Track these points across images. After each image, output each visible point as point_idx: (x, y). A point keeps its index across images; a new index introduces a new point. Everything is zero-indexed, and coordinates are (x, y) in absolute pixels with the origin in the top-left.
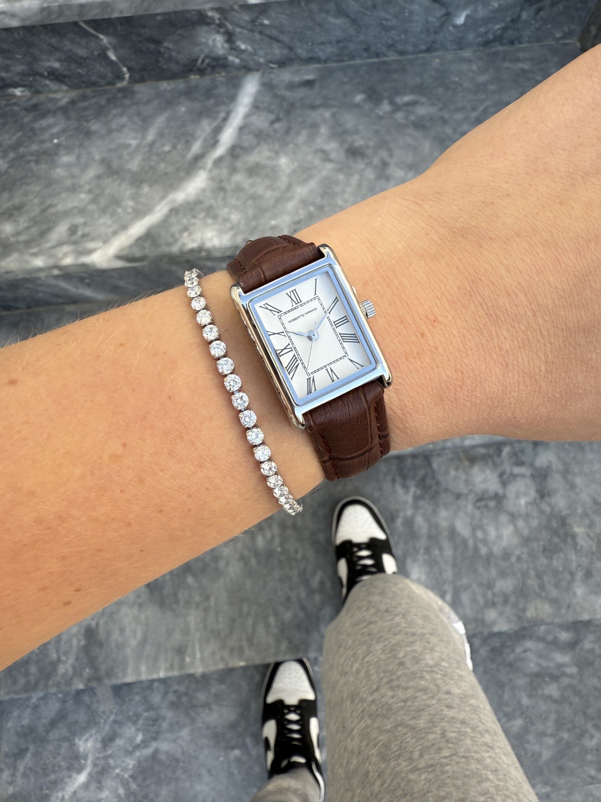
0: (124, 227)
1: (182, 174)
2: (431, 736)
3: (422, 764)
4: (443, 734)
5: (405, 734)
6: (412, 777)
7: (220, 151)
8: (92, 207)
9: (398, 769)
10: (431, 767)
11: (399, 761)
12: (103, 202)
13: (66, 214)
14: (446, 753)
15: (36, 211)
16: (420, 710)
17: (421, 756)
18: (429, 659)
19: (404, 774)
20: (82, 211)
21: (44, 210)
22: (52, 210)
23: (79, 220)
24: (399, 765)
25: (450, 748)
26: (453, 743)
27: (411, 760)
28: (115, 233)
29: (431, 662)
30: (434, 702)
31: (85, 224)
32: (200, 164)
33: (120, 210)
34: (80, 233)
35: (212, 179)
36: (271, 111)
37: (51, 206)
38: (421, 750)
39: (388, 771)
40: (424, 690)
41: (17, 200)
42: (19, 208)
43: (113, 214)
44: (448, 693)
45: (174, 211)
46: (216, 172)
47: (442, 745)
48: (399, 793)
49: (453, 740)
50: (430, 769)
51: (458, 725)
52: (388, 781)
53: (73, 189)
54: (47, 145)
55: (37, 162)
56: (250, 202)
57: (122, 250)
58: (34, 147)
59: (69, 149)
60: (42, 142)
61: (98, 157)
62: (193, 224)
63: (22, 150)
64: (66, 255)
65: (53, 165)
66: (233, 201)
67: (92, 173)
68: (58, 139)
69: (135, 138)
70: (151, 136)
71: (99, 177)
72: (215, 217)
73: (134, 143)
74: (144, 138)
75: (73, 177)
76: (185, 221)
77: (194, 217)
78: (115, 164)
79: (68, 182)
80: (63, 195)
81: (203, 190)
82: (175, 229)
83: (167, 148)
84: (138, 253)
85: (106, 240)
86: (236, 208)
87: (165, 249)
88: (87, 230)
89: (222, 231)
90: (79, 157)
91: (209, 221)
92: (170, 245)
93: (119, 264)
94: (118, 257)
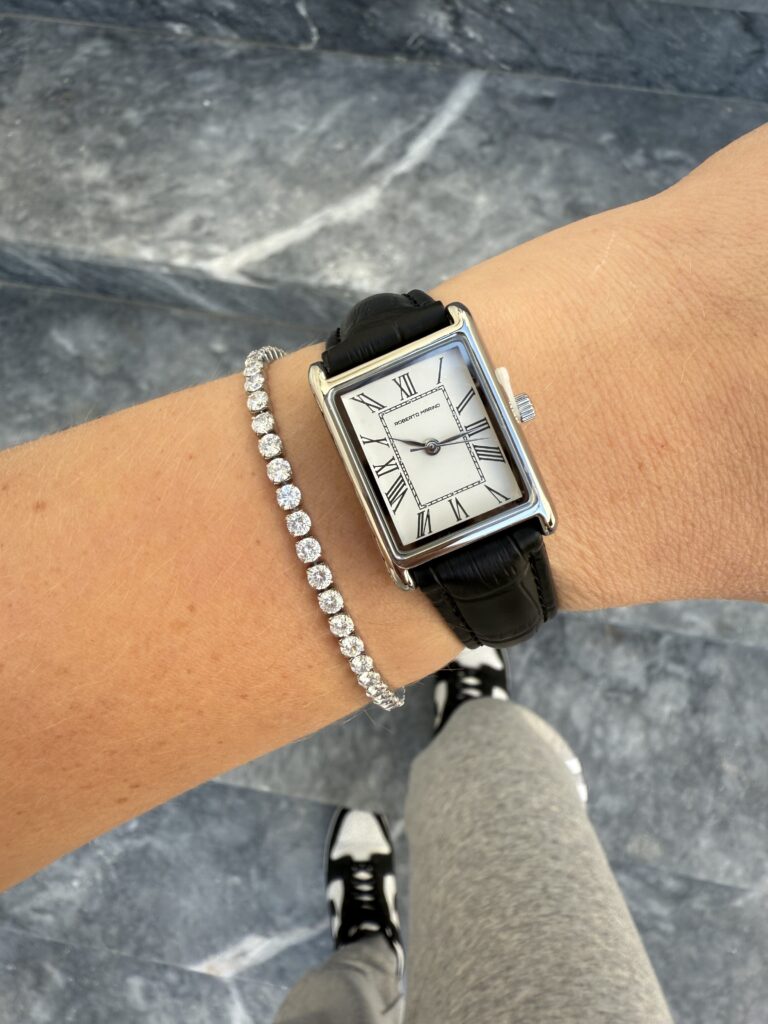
0: (259, 235)
1: (348, 185)
2: (530, 892)
3: (516, 921)
4: (545, 889)
6: (503, 936)
7: (404, 166)
8: (228, 200)
9: (487, 926)
10: (525, 926)
11: (490, 918)
12: (243, 196)
13: (195, 201)
14: (545, 910)
15: (159, 188)
17: (516, 913)
19: (493, 934)
20: (214, 202)
21: (170, 189)
22: (179, 192)
23: (208, 213)
24: (489, 921)
25: (551, 906)
26: (555, 900)
27: (503, 917)
28: (246, 241)
29: (537, 806)
30: (537, 852)
31: (214, 220)
32: (375, 177)
33: (260, 213)
34: (205, 229)
35: (383, 200)
36: (483, 127)
37: (180, 186)
38: (516, 906)
39: (476, 929)
41: (142, 169)
42: (141, 179)
43: (250, 216)
45: (325, 231)
46: (392, 193)
47: (541, 902)
49: (557, 897)
50: (526, 929)
51: (565, 880)
52: (475, 941)
53: (212, 171)
54: (195, 106)
55: (178, 125)
56: (423, 244)
57: (249, 264)
58: (180, 105)
59: (220, 118)
60: (191, 100)
61: (251, 136)
62: (345, 254)
63: (164, 105)
64: (181, 253)
65: (196, 133)
66: (402, 236)
67: (240, 154)
68: (211, 100)
69: (303, 123)
70: (324, 124)
71: (246, 163)
72: (374, 252)
73: (301, 128)
74: (314, 125)
75: (215, 154)
76: (335, 247)
77: (348, 245)
78: (271, 150)
79: (208, 161)
80: (198, 176)
81: (369, 213)
82: (320, 254)
83: (340, 146)
84: (267, 274)
85: (233, 247)
86: (403, 246)
87: (301, 278)
88: (214, 228)
89: (377, 273)
90: (229, 131)
91: (365, 255)
92: (308, 273)
93: (242, 280)
94: (243, 272)
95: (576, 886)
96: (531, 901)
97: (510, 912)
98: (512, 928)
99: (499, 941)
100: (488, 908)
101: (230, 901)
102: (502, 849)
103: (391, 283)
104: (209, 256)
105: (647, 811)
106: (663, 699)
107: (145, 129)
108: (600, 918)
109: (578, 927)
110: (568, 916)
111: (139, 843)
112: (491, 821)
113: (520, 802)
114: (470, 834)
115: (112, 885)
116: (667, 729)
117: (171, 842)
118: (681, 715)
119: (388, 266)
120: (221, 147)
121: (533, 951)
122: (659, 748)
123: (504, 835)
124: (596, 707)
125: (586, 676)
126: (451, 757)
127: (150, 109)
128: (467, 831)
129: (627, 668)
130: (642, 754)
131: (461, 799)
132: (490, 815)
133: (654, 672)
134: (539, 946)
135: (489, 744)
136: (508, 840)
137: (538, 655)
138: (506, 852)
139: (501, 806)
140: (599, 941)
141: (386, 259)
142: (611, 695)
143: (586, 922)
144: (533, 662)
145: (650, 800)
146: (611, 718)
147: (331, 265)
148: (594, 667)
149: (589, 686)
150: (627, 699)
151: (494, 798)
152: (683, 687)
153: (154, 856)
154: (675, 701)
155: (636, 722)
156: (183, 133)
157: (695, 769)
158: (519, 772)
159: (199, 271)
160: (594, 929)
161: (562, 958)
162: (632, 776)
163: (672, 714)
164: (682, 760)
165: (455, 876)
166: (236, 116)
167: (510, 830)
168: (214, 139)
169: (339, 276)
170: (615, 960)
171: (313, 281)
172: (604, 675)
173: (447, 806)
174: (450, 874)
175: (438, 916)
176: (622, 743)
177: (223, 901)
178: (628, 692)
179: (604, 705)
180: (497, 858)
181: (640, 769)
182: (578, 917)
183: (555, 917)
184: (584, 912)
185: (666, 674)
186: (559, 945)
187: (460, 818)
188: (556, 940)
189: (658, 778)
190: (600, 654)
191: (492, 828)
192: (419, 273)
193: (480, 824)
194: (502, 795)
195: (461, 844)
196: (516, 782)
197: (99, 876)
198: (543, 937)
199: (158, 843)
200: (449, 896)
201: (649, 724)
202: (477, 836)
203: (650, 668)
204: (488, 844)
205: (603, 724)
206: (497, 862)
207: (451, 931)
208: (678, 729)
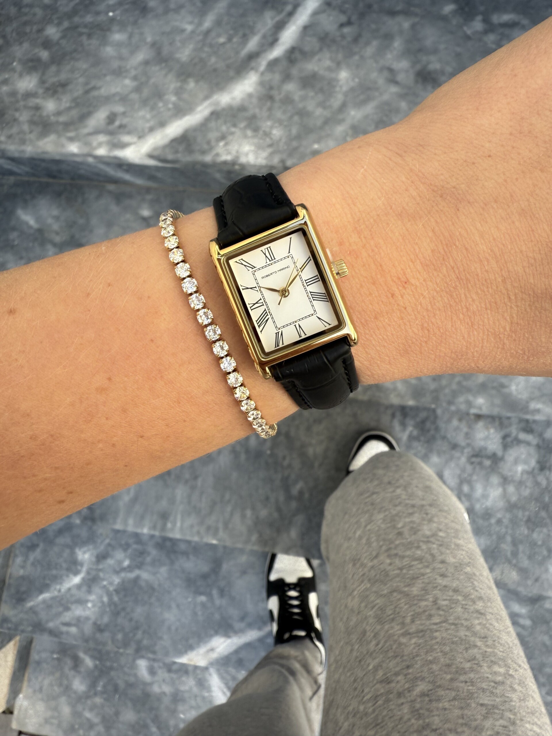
0: (162, 124)
2: (423, 603)
3: (413, 628)
4: (435, 602)
5: (399, 599)
6: (403, 640)
7: (277, 52)
8: (134, 96)
9: (391, 632)
10: (421, 633)
11: (393, 624)
12: (146, 92)
13: (108, 99)
14: (436, 620)
15: (79, 92)
16: (414, 578)
17: (413, 621)
18: (426, 530)
19: (396, 637)
20: (124, 99)
21: (87, 92)
22: (95, 93)
23: (119, 109)
24: (392, 628)
25: (440, 615)
26: (443, 610)
27: (403, 624)
28: (151, 130)
29: (428, 533)
30: (428, 571)
31: (124, 114)
32: (253, 63)
33: (161, 104)
34: (117, 123)
35: (261, 83)
36: (343, 12)
37: (94, 88)
38: (412, 615)
39: (382, 634)
40: (420, 559)
41: (63, 77)
42: (64, 85)
43: (153, 108)
44: (443, 562)
45: (215, 115)
46: (268, 77)
47: (433, 612)
48: (391, 654)
49: (444, 608)
50: (420, 634)
51: (451, 593)
52: (382, 643)
53: (119, 73)
54: (101, 18)
55: (90, 36)
56: (296, 118)
57: (155, 149)
58: (89, 18)
59: (123, 26)
60: (98, 13)
61: (149, 39)
62: (233, 133)
63: (77, 19)
64: (100, 145)
65: (104, 41)
66: (279, 114)
67: (140, 57)
68: (113, 11)
69: (191, 23)
70: (208, 23)
71: (146, 63)
72: (256, 130)
73: (189, 28)
74: (200, 24)
75: (121, 58)
76: (224, 128)
77: (235, 125)
78: (166, 51)
79: (115, 64)
80: (108, 78)
81: (250, 96)
82: (213, 135)
83: (222, 40)
84: (170, 157)
85: (141, 136)
86: (280, 122)
87: (199, 157)
88: (125, 121)
89: (259, 147)
90: (130, 37)
91: (249, 133)
92: (203, 152)
93: (152, 162)
94: (151, 156)
95: (460, 598)
96: (424, 611)
97: (408, 620)
98: (409, 634)
99: (400, 644)
100: (392, 617)
101: (200, 613)
102: (401, 569)
103: (272, 154)
104: (123, 146)
105: (506, 547)
106: (516, 462)
107: (63, 42)
108: (480, 624)
109: (462, 633)
110: (453, 624)
111: (132, 575)
112: (392, 546)
113: (414, 531)
114: (376, 557)
115: (115, 605)
116: (520, 483)
117: (154, 574)
118: (531, 473)
119: (268, 141)
120: (124, 51)
121: (427, 653)
122: (514, 499)
123: (403, 557)
124: (463, 470)
125: (454, 446)
126: (361, 494)
127: (66, 24)
128: (374, 553)
129: (487, 438)
130: (501, 504)
131: (369, 527)
132: (391, 542)
133: (509, 440)
134: (431, 650)
135: (389, 483)
136: (406, 562)
137: (415, 433)
138: (404, 571)
139: (400, 534)
140: (479, 644)
141: (267, 134)
142: (474, 459)
143: (468, 628)
144: (411, 438)
145: (509, 539)
146: (475, 477)
147: (222, 144)
148: (461, 440)
149: (457, 454)
150: (487, 463)
151: (394, 527)
152: (532, 450)
153: (143, 584)
154: (526, 462)
155: (495, 480)
156: (94, 42)
157: (543, 514)
158: (413, 506)
159: (116, 158)
160: (475, 634)
161: (450, 659)
162: (493, 521)
163: (524, 472)
164: (533, 507)
165: (367, 589)
166: (135, 23)
167: (408, 553)
168: (119, 45)
169: (229, 153)
170: (493, 659)
171: (208, 158)
172: (468, 445)
173: (358, 533)
174: (363, 587)
175: (354, 619)
176: (485, 496)
177: (195, 614)
178: (488, 457)
179: (469, 468)
180: (398, 575)
181: (499, 515)
182: (462, 624)
183: (444, 624)
184: (466, 620)
185: (518, 442)
186: (447, 649)
187: (369, 543)
188: (444, 644)
189: (514, 522)
190: (465, 430)
191: (393, 552)
192: (295, 144)
193: (384, 548)
194: (400, 525)
195: (370, 564)
196: (411, 514)
197: (105, 599)
198: (434, 642)
199: (145, 575)
200: (363, 605)
201: (505, 481)
202: (382, 557)
203: (505, 437)
204: (390, 564)
205: (469, 482)
206: (397, 579)
207: (364, 632)
208: (529, 484)
